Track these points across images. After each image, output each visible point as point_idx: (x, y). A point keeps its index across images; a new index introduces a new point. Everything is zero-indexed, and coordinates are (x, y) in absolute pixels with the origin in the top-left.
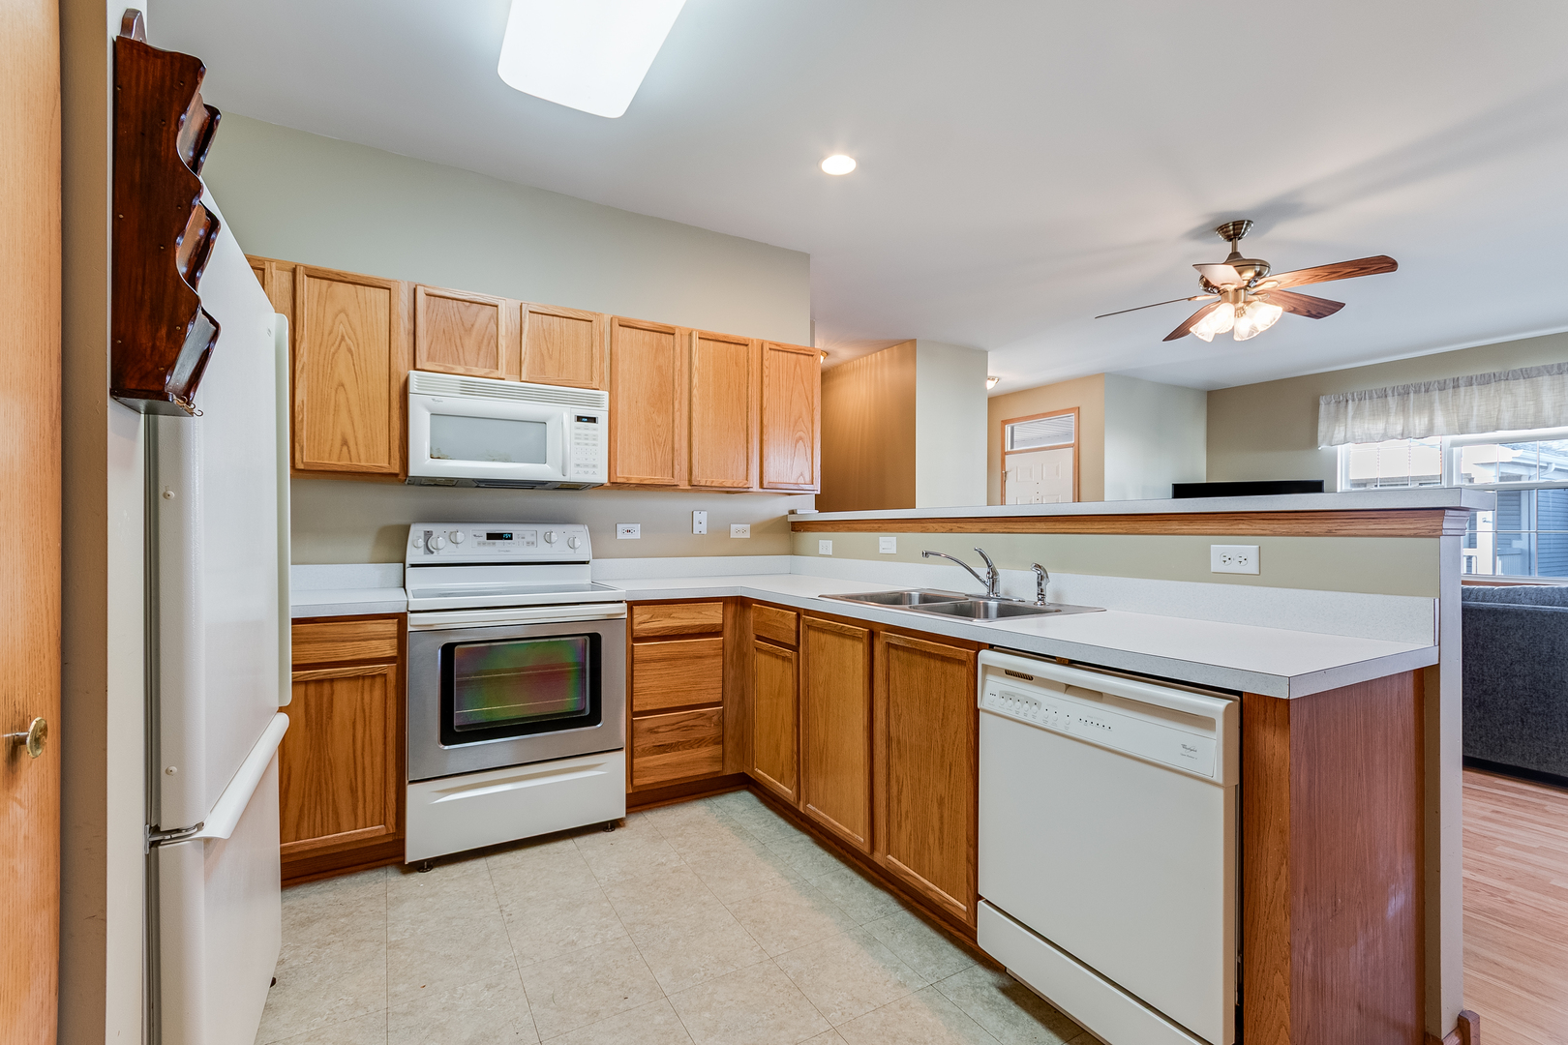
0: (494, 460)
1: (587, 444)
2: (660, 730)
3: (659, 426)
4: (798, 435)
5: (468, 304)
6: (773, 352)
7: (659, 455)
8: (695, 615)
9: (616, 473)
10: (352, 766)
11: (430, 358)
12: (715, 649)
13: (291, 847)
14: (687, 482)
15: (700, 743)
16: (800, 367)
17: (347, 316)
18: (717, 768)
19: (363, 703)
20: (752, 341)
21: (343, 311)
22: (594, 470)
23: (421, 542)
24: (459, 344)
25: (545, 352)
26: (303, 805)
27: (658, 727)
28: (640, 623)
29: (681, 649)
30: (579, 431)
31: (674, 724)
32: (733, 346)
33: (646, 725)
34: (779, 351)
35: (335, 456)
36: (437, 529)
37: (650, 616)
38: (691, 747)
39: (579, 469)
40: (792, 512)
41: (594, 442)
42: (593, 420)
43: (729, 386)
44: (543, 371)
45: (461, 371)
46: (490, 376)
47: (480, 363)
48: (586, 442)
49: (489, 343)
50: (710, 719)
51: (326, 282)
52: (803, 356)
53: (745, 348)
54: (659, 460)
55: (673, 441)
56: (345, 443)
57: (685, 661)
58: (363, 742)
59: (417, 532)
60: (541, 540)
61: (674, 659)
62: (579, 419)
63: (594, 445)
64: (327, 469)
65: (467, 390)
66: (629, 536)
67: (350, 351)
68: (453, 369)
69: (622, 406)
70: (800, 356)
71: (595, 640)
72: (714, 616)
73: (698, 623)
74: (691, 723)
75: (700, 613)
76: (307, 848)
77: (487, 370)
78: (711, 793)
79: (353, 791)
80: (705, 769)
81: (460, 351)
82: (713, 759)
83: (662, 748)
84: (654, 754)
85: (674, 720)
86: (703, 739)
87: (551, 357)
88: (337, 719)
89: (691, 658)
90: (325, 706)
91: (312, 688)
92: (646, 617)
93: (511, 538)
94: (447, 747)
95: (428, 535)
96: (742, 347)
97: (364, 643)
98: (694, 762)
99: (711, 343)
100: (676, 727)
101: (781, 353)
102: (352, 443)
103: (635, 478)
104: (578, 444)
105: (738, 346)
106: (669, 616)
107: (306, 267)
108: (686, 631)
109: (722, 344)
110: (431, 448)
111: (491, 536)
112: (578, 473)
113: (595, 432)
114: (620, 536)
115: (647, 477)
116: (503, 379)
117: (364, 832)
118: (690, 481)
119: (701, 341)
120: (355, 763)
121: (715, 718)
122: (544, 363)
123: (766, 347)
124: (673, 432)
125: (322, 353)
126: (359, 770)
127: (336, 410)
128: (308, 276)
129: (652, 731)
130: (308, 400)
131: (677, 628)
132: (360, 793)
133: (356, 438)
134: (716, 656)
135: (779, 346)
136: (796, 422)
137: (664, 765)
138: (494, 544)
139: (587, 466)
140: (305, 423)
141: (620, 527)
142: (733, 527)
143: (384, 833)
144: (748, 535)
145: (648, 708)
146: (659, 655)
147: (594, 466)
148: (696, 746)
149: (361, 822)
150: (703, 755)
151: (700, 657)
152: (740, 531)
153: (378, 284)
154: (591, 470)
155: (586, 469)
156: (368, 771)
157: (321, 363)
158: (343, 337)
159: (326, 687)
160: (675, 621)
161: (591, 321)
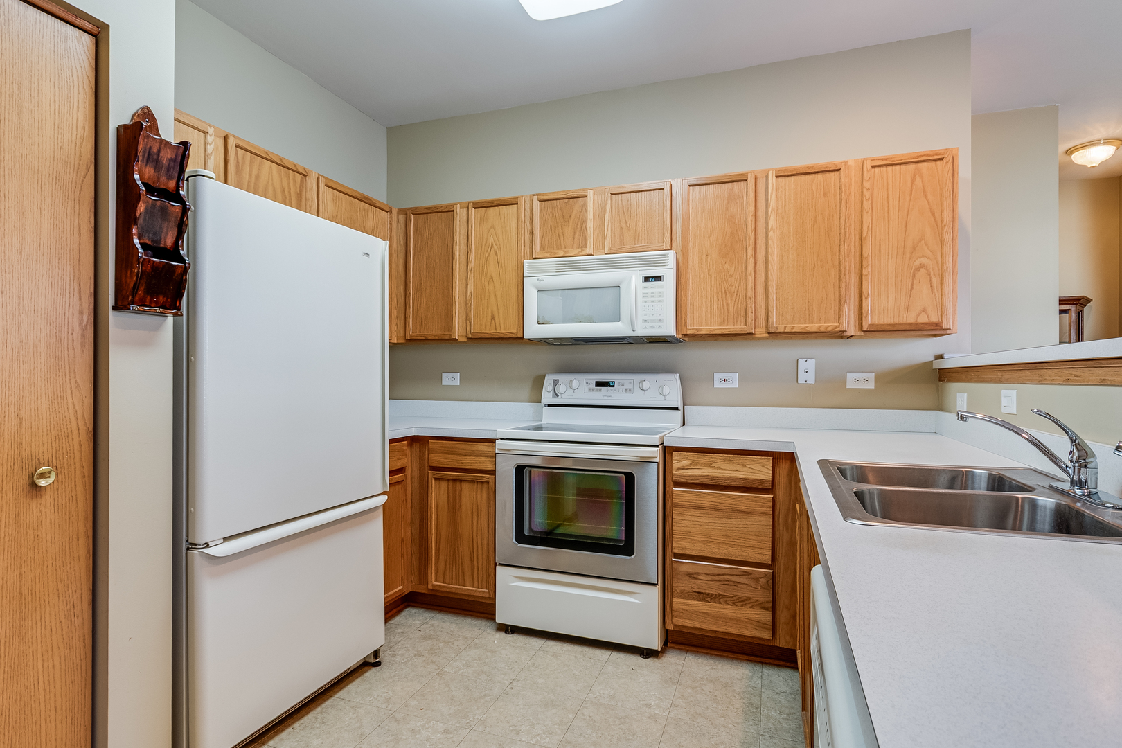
0: (580, 322)
1: (653, 301)
2: (700, 577)
3: (731, 276)
4: (918, 263)
5: (567, 200)
6: (877, 170)
7: (731, 304)
8: (739, 468)
9: (686, 326)
10: (471, 542)
11: (543, 248)
12: (763, 507)
13: (440, 586)
14: (764, 330)
15: (744, 602)
16: (922, 177)
17: (495, 229)
18: (766, 635)
19: (477, 500)
20: (846, 163)
21: (492, 226)
22: (660, 324)
23: (550, 388)
24: (561, 234)
25: (624, 226)
26: (447, 561)
27: (698, 574)
28: (679, 469)
29: (722, 500)
30: (646, 291)
31: (714, 575)
32: (820, 176)
33: (684, 568)
34: (887, 165)
35: (488, 328)
36: (563, 378)
37: (689, 463)
38: (734, 603)
39: (646, 324)
40: (940, 357)
41: (660, 299)
42: (659, 278)
43: (815, 221)
44: (622, 242)
45: (561, 255)
46: (581, 254)
47: (575, 245)
48: (653, 299)
49: (582, 228)
50: (757, 580)
51: (484, 209)
52: (925, 164)
53: (837, 174)
54: (731, 310)
55: (746, 289)
56: (493, 318)
57: (727, 514)
58: (477, 528)
59: (549, 380)
60: (636, 388)
61: (715, 509)
62: (647, 279)
63: (660, 301)
64: (483, 337)
65: (561, 269)
66: (725, 385)
67: (496, 253)
68: (555, 253)
69: (692, 261)
70: (920, 165)
71: (630, 477)
72: (761, 471)
73: (741, 476)
74: (734, 578)
75: (744, 466)
76: (448, 590)
77: (580, 250)
78: (768, 661)
79: (472, 560)
80: (750, 632)
81: (562, 238)
82: (760, 625)
83: (702, 596)
84: (693, 599)
85: (717, 571)
86: (749, 599)
87: (628, 229)
88: (463, 508)
89: (733, 511)
90: (457, 498)
91: (451, 483)
92: (685, 463)
93: (614, 386)
94: (519, 545)
95: (556, 382)
96: (832, 174)
97: (476, 458)
98: (737, 621)
99: (793, 178)
100: (716, 577)
101: (889, 168)
102: (496, 318)
103: (705, 329)
104: (646, 302)
105: (827, 174)
106: (709, 465)
107: (473, 203)
108: (728, 483)
109: (807, 176)
110: (538, 316)
111: (600, 384)
112: (646, 328)
113: (660, 290)
114: (717, 385)
115: (718, 328)
116: (592, 255)
117: (476, 591)
118: (767, 327)
119: (780, 179)
120: (473, 544)
121: (763, 581)
122: (623, 235)
123: (867, 165)
124: (746, 280)
125: (482, 258)
126: (475, 545)
127: (489, 296)
128: (475, 208)
129: (690, 575)
130: (474, 291)
131: (718, 478)
132: (475, 563)
133: (498, 313)
134: (764, 514)
135: (886, 159)
136: (914, 248)
137: (704, 613)
138: (600, 390)
139: (653, 321)
140: (472, 307)
141: (717, 376)
142: (850, 376)
143: (487, 596)
144: (871, 385)
145: (687, 552)
146: (699, 503)
147: (660, 321)
148: (739, 604)
149: (476, 584)
150: (747, 616)
151: (744, 512)
152: (862, 381)
153: (510, 202)
154: (657, 324)
155: (653, 324)
156: (479, 548)
157: (481, 265)
158: (492, 244)
159: (458, 484)
160: (716, 470)
161: (663, 189)
